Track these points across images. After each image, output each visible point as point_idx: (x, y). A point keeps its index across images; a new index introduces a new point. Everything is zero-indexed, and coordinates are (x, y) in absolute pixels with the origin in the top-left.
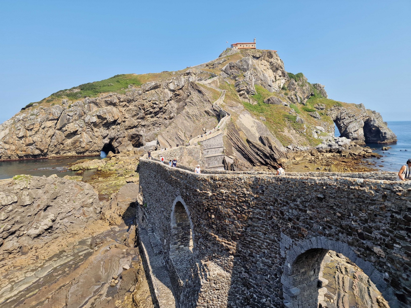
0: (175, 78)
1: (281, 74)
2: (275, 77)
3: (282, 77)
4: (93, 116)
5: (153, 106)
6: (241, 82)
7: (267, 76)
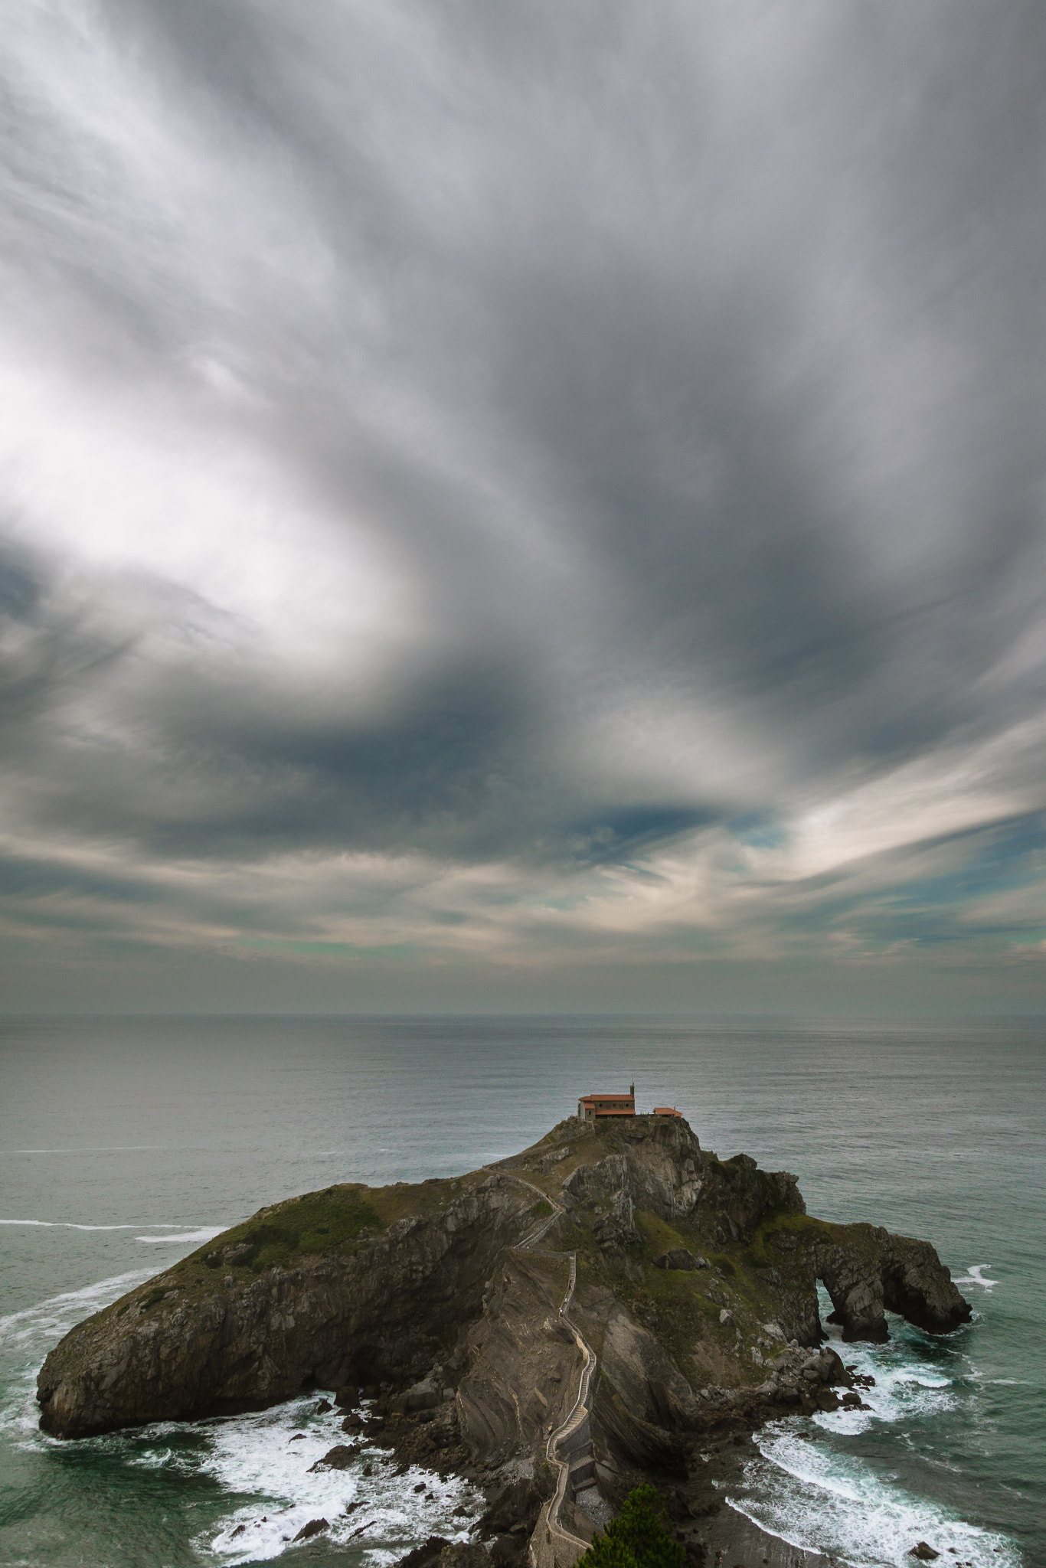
0: (457, 1203)
1: (692, 1168)
2: (679, 1176)
3: (695, 1176)
4: (289, 1315)
5: (411, 1276)
6: (607, 1222)
7: (661, 1180)
